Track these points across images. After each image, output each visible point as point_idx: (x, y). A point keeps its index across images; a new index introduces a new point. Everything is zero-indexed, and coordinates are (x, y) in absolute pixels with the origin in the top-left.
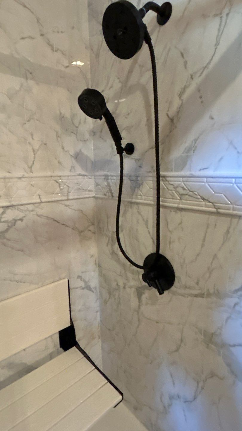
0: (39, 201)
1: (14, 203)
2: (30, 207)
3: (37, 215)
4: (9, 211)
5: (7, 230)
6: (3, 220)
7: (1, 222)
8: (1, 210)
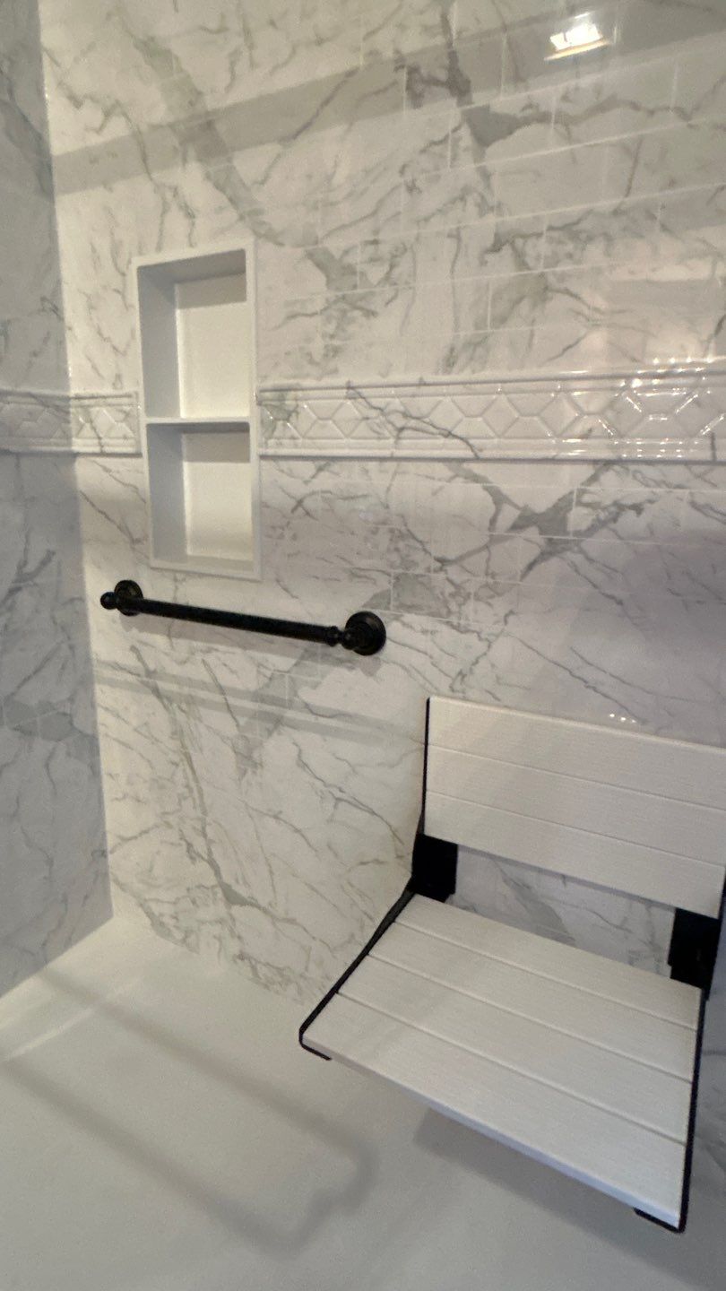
3: (694, 505)
4: (608, 476)
5: (592, 530)
6: (586, 498)
7: (580, 503)
8: (588, 471)
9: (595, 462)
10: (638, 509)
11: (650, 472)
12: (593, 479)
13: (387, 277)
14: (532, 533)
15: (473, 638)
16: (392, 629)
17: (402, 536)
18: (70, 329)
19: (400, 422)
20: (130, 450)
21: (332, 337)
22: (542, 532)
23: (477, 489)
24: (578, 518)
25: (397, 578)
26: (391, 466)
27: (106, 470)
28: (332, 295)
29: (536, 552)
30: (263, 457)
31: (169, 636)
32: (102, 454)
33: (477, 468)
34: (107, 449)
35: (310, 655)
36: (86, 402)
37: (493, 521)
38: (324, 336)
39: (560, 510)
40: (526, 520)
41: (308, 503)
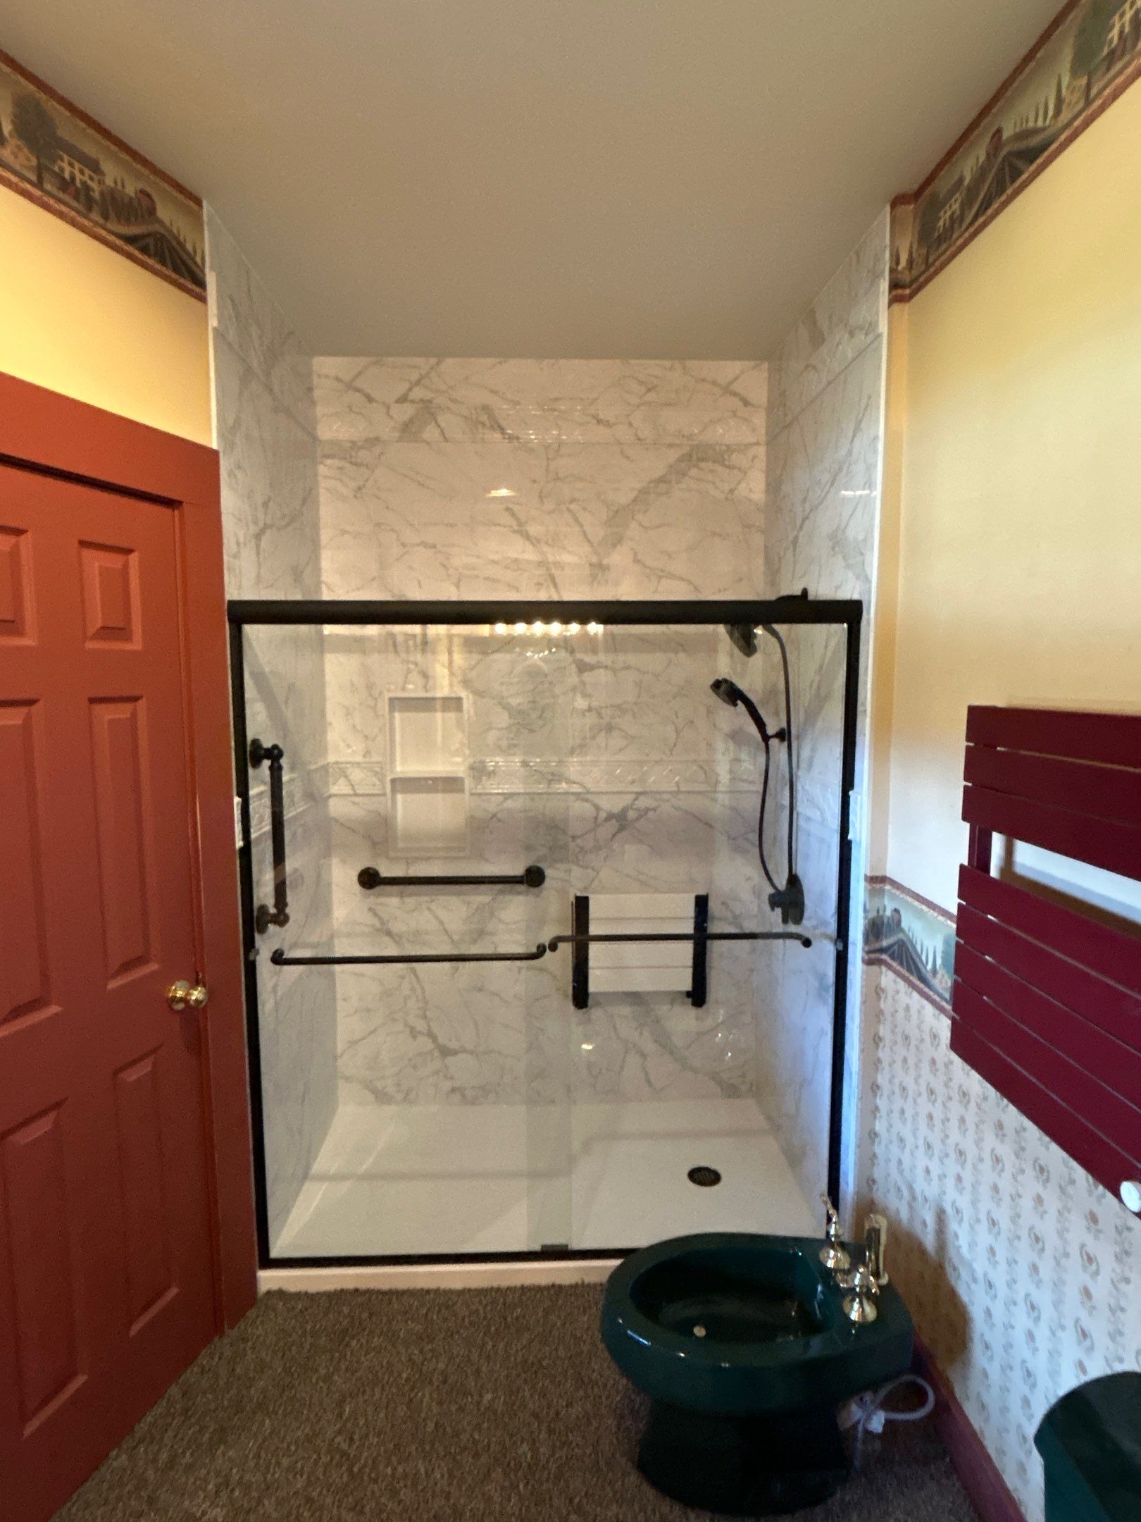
0: (675, 789)
1: (648, 790)
2: (666, 797)
3: (673, 807)
4: (642, 798)
5: (638, 819)
6: (634, 807)
7: (632, 809)
8: (633, 796)
9: (637, 793)
10: (654, 810)
11: (658, 796)
12: (636, 799)
13: (540, 717)
14: (614, 821)
15: (590, 871)
16: (549, 872)
17: (552, 828)
18: (330, 724)
19: (551, 777)
20: (376, 792)
21: (512, 739)
22: (617, 821)
23: (587, 805)
24: (631, 814)
25: (551, 848)
26: (545, 796)
27: (354, 803)
28: (512, 721)
29: (616, 830)
30: (472, 794)
31: (401, 897)
32: (356, 795)
33: (589, 796)
34: (358, 792)
35: (501, 892)
36: (344, 766)
37: (596, 818)
38: (507, 738)
39: (624, 811)
40: (610, 817)
41: (499, 815)
